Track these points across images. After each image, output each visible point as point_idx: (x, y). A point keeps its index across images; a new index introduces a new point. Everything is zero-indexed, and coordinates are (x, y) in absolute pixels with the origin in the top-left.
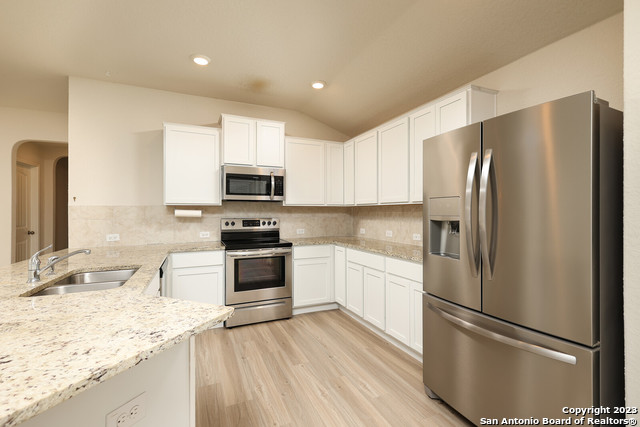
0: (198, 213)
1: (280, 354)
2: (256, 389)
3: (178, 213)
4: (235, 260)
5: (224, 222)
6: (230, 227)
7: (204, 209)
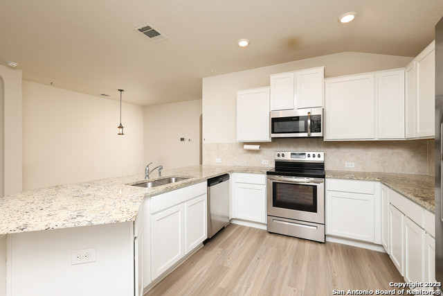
0: (257, 147)
1: (286, 270)
2: (245, 286)
3: (246, 147)
4: (273, 183)
5: (277, 153)
6: (281, 158)
7: (262, 144)
